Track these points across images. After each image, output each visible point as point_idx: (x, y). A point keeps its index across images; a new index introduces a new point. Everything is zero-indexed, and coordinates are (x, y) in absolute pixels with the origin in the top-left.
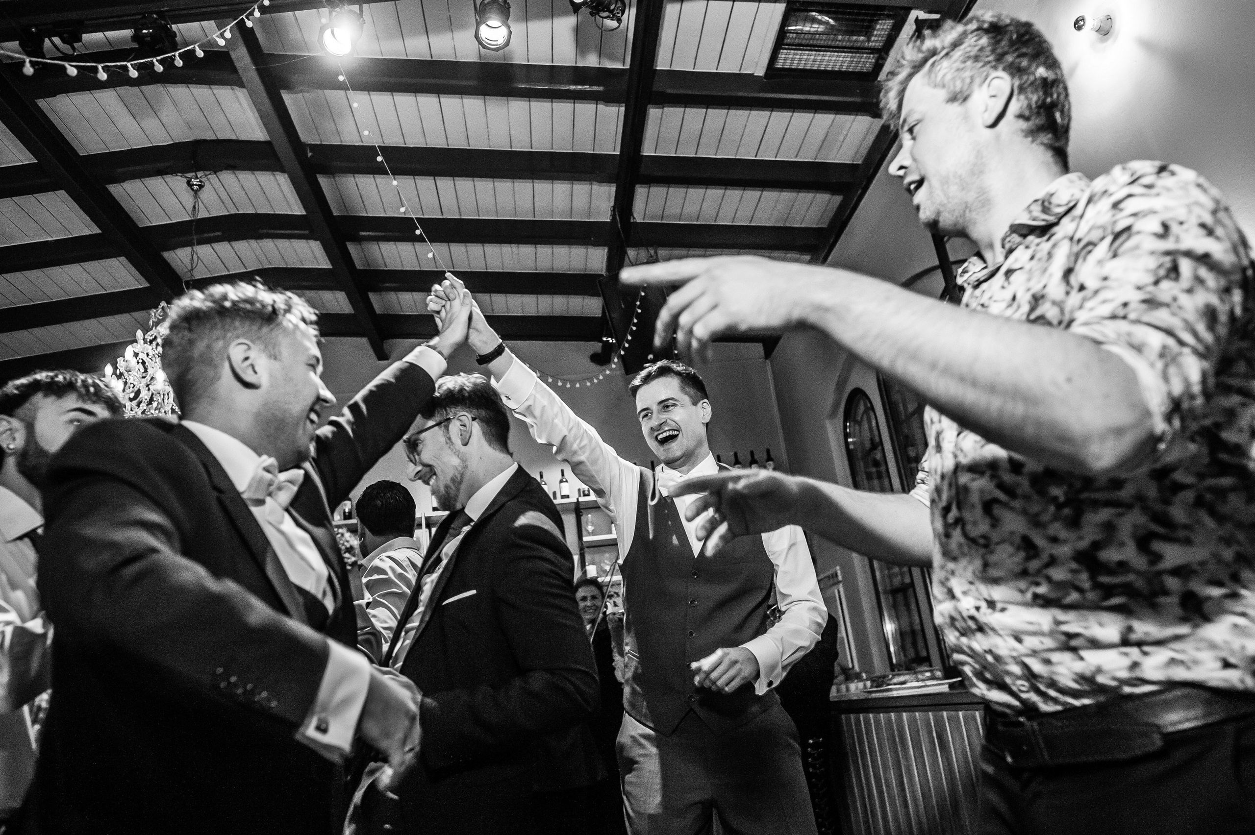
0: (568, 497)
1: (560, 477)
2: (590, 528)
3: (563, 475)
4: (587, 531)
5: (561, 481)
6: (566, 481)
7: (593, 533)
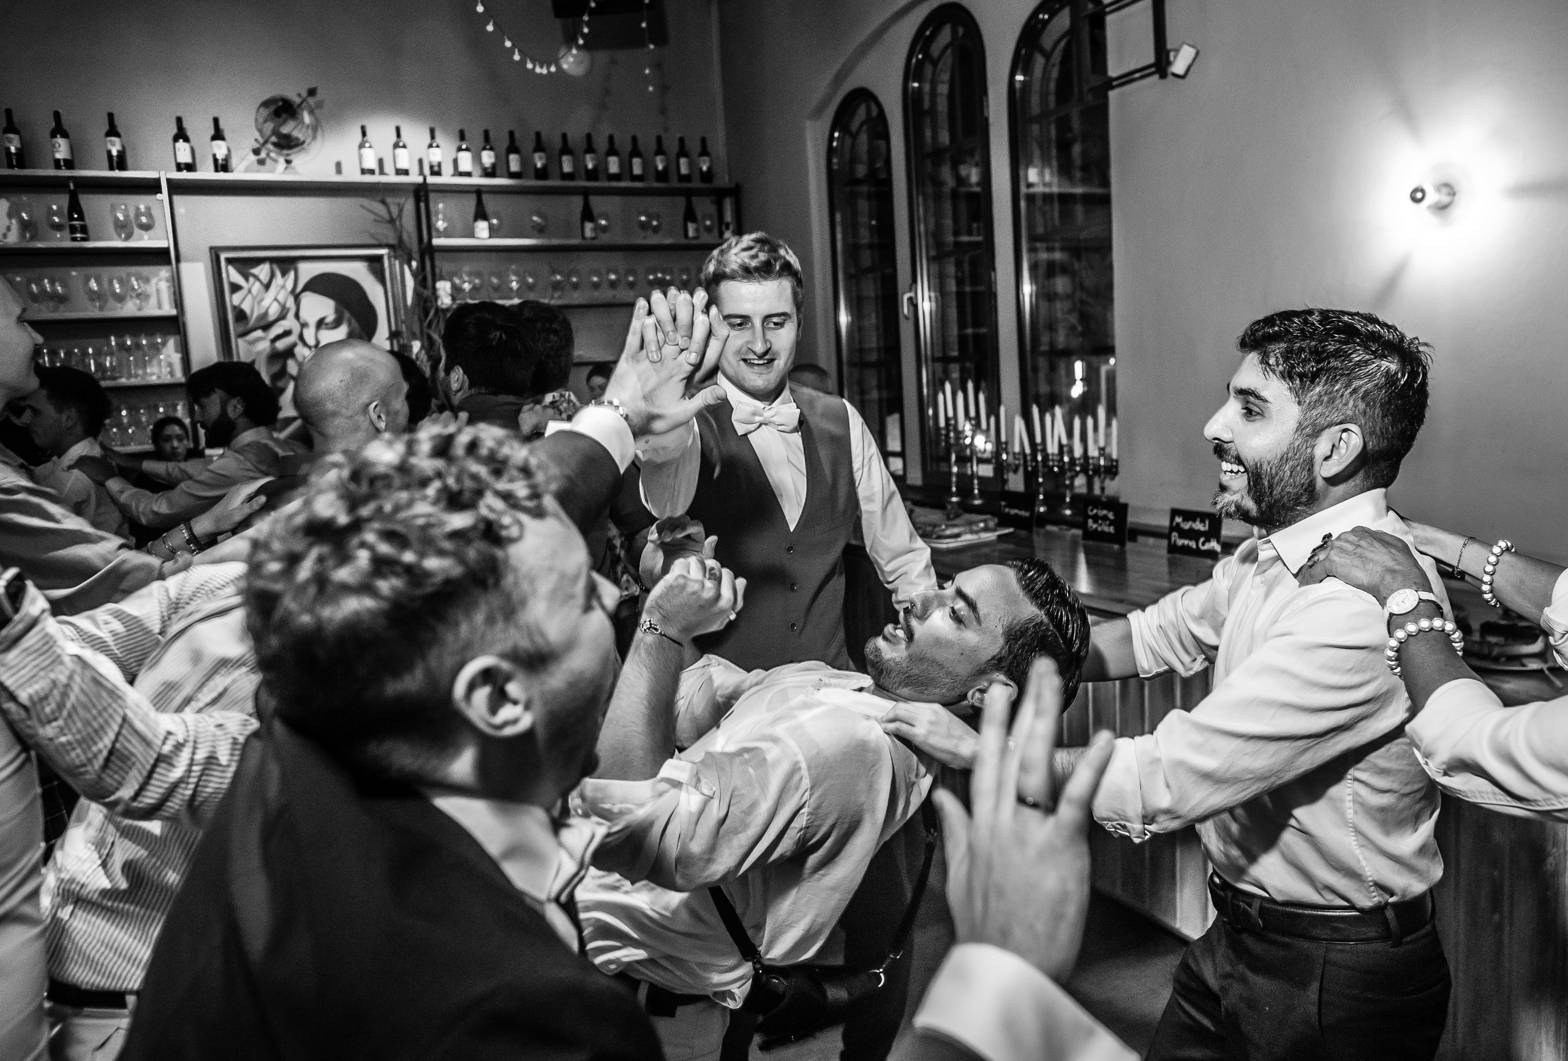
0: (406, 172)
1: (394, 138)
2: (441, 225)
3: (399, 135)
4: (437, 230)
5: (396, 146)
6: (404, 146)
7: (446, 234)
